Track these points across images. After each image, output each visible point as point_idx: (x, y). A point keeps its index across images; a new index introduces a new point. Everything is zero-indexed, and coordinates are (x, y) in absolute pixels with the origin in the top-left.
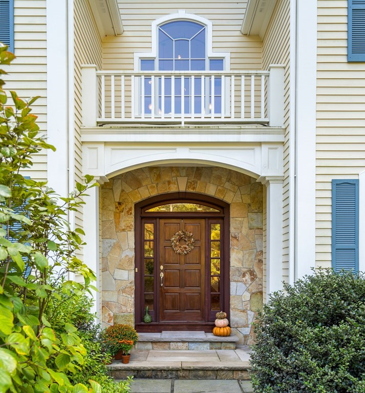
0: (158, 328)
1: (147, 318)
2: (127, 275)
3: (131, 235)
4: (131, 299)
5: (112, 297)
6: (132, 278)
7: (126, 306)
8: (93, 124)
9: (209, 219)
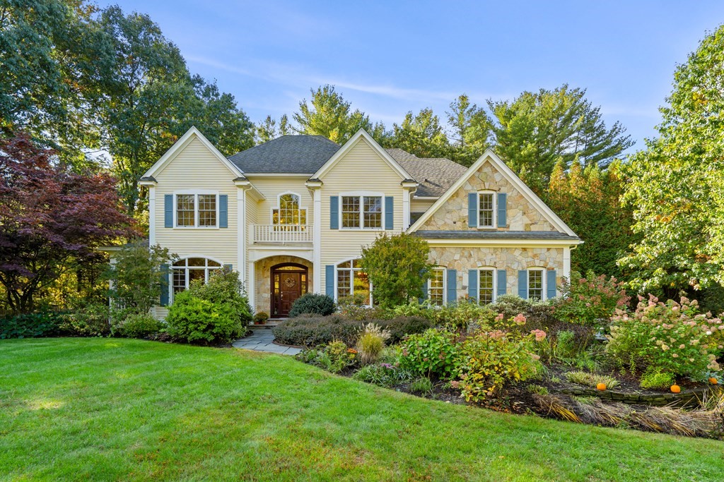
0: (279, 317)
1: (276, 313)
2: (268, 295)
3: (269, 279)
4: (269, 305)
5: (262, 304)
6: (269, 296)
7: (267, 308)
8: (253, 243)
9: (301, 273)
